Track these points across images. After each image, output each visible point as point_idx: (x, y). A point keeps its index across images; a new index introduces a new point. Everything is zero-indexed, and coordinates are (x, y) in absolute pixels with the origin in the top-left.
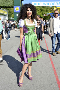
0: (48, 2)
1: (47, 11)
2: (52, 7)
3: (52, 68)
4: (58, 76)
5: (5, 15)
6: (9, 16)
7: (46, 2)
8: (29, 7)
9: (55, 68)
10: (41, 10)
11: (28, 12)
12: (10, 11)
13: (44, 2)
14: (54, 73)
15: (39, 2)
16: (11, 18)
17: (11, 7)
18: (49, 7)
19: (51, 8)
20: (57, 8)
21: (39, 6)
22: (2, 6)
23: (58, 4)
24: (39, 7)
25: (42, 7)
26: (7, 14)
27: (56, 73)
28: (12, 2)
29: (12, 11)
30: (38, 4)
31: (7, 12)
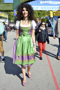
0: (45, 6)
1: (44, 14)
2: (49, 10)
3: (49, 65)
4: (54, 72)
5: (6, 18)
6: (9, 19)
7: (43, 7)
8: (25, 7)
9: (51, 65)
10: (39, 14)
11: (23, 12)
12: (10, 15)
13: (41, 6)
14: (50, 70)
15: (37, 6)
16: (11, 21)
17: (11, 11)
18: (46, 11)
19: (48, 12)
20: (53, 11)
21: (37, 9)
22: (3, 10)
23: (54, 8)
24: (37, 11)
25: (40, 11)
26: (7, 17)
27: (52, 69)
28: (12, 6)
29: (12, 14)
30: (36, 8)
31: (8, 16)
